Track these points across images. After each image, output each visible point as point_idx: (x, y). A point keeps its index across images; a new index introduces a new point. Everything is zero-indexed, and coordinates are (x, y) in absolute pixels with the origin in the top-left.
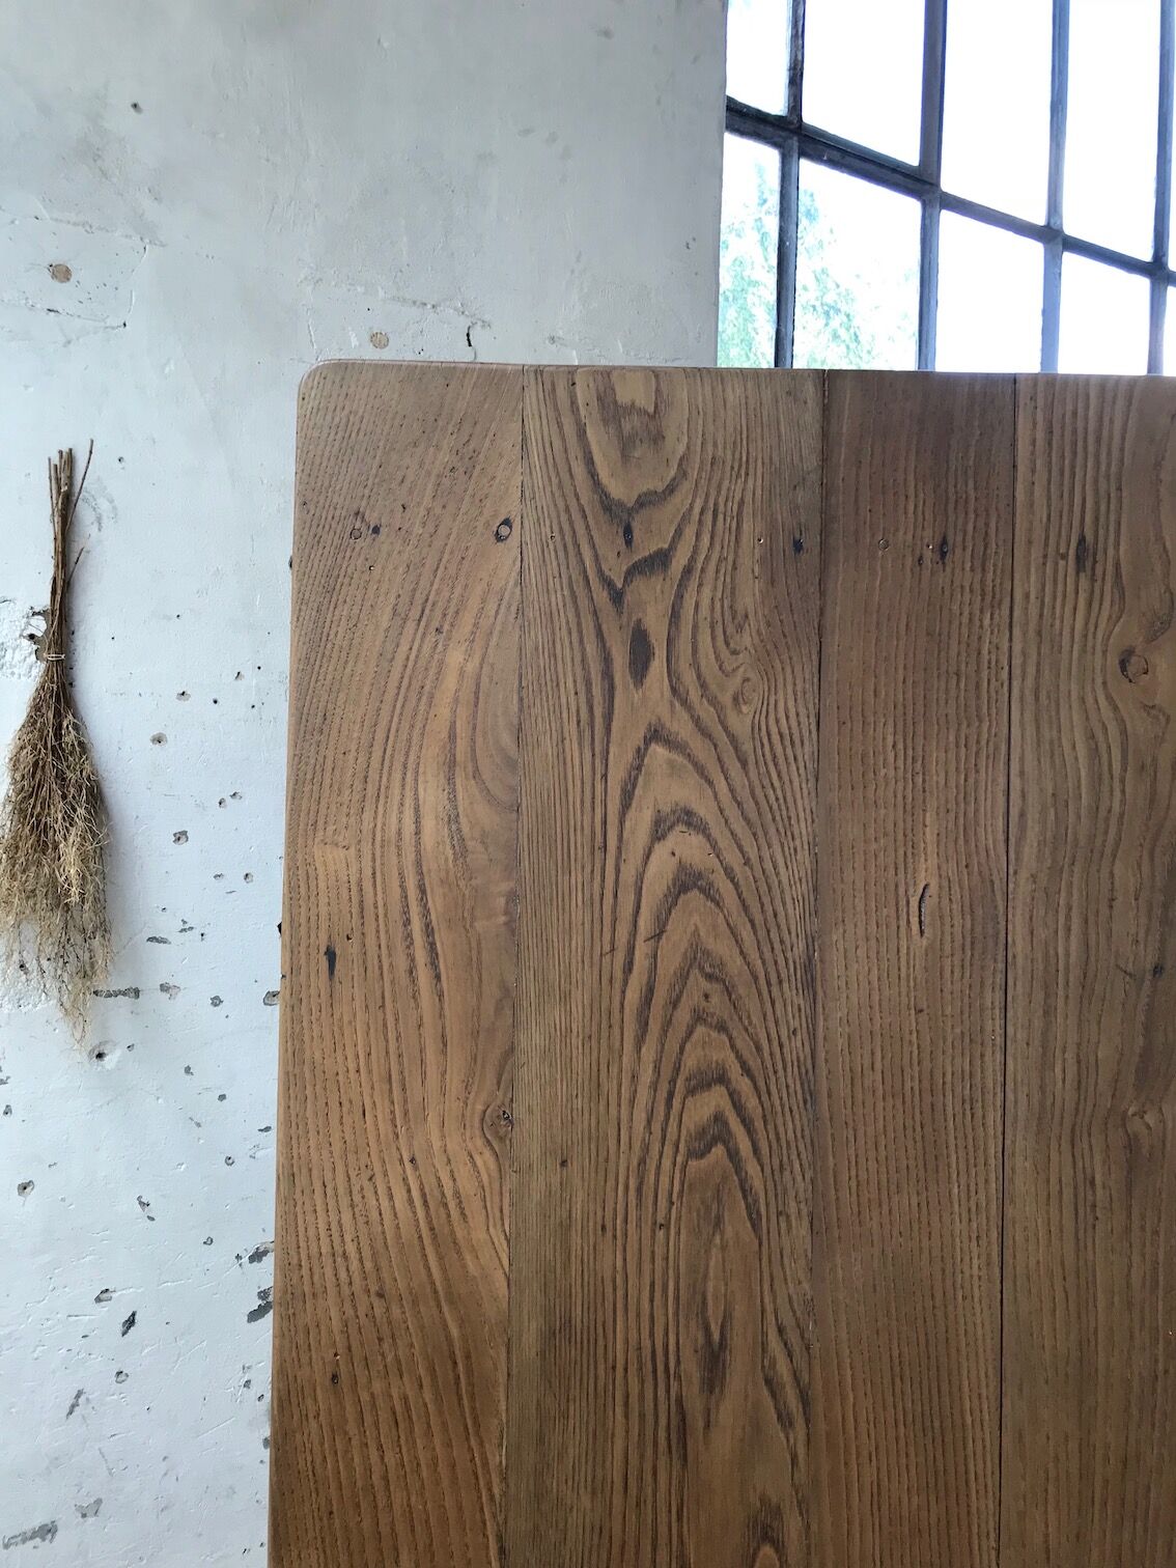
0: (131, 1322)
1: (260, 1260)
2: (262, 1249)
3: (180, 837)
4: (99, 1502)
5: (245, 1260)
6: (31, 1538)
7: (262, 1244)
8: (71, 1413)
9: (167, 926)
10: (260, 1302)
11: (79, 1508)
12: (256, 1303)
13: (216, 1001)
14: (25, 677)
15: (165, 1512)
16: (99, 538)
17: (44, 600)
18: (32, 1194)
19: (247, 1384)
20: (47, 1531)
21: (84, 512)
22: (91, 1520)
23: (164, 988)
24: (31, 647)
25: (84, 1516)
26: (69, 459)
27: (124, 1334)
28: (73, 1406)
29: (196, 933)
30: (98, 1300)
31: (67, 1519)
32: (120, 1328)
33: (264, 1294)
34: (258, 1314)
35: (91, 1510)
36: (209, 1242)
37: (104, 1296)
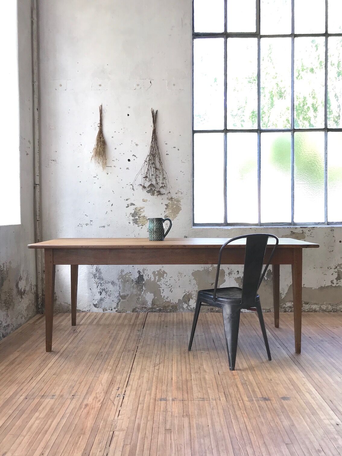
0: (112, 205)
3: (116, 149)
9: (114, 159)
11: (107, 225)
13: (120, 168)
14: (98, 130)
16: (104, 114)
17: (99, 122)
18: (101, 188)
19: (126, 215)
20: (104, 227)
21: (103, 112)
23: (114, 166)
24: (98, 127)
26: (102, 106)
28: (106, 213)
29: (118, 160)
33: (128, 205)
34: (127, 207)
35: (109, 225)
36: (121, 197)
37: (109, 201)
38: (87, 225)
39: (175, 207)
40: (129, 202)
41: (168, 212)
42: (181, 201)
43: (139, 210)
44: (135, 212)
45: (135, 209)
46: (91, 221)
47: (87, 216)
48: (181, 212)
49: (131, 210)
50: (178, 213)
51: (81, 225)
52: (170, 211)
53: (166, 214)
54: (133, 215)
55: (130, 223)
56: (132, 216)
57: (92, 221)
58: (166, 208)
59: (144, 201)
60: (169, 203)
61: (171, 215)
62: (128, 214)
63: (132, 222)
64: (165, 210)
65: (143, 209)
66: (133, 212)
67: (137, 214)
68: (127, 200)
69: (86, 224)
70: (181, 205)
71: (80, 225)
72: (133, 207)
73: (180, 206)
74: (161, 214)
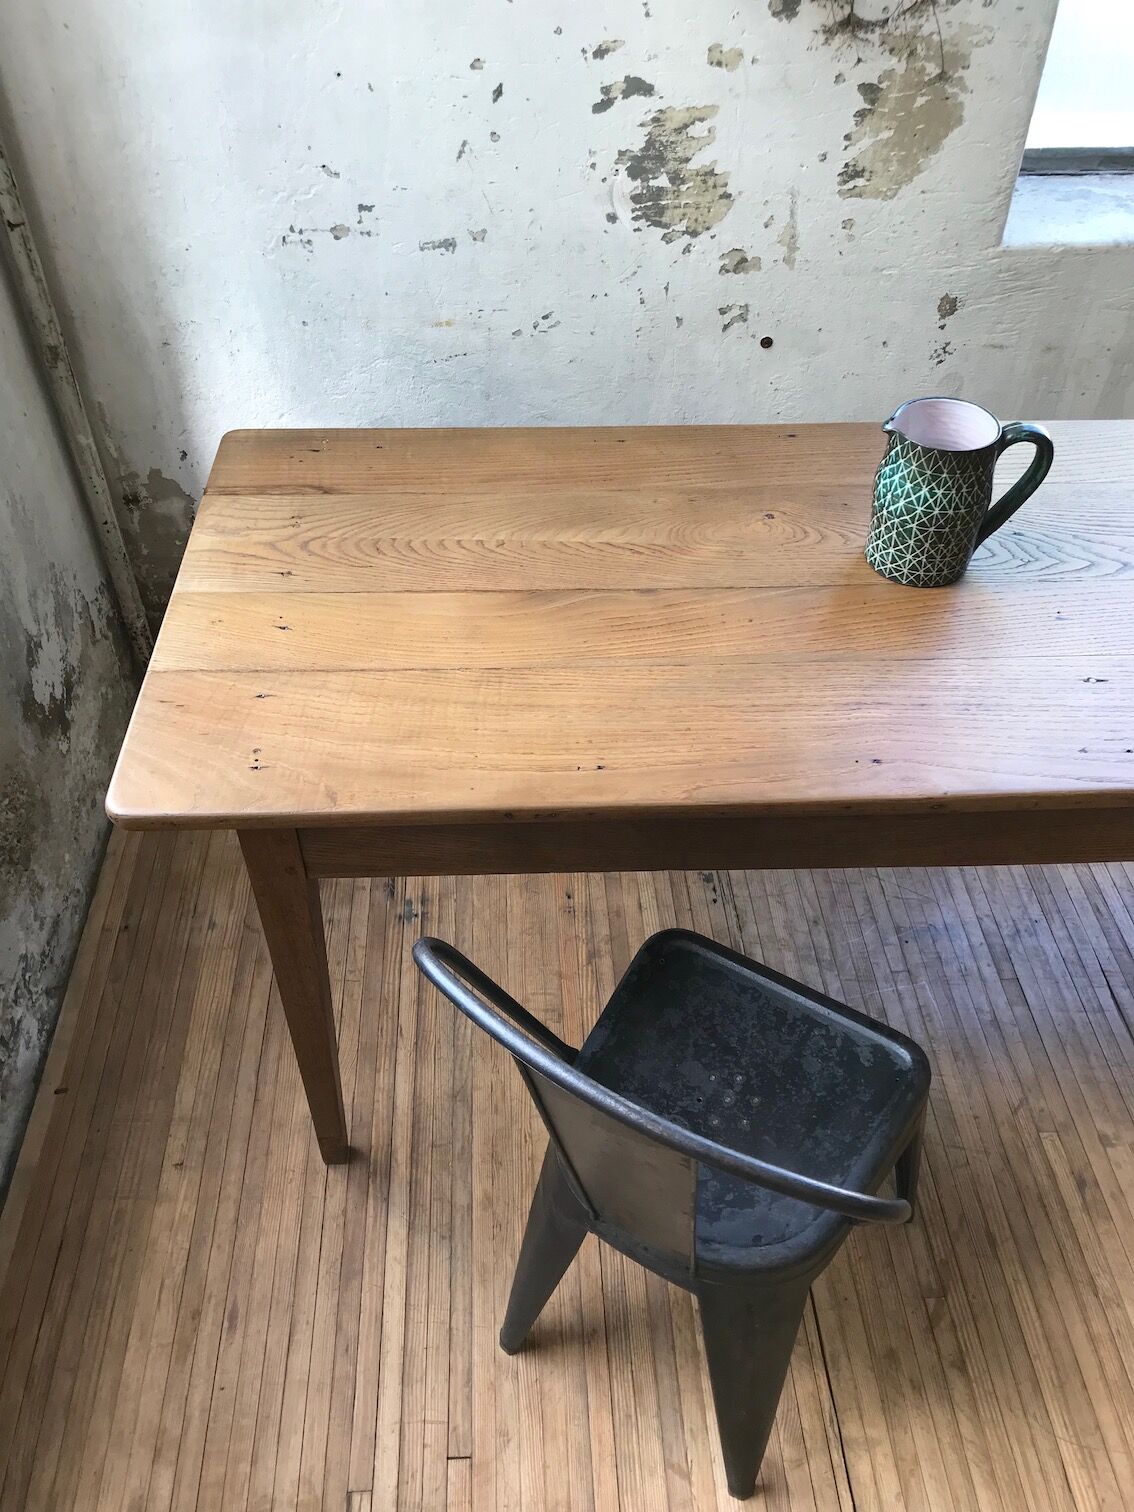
0: (498, 92)
1: (602, 57)
2: (604, 47)
4: (484, 231)
5: (590, 55)
6: (439, 247)
7: (605, 42)
8: (459, 157)
10: (602, 97)
11: (471, 233)
12: (599, 97)
15: (534, 252)
19: (593, 166)
20: (449, 244)
22: (479, 243)
25: (475, 239)
27: (495, 100)
28: (460, 153)
30: (473, 66)
31: (463, 240)
32: (491, 96)
33: (606, 90)
34: (601, 107)
35: (479, 236)
36: (559, 31)
37: (476, 64)
38: (337, 232)
39: (920, 101)
40: (613, 71)
41: (866, 142)
42: (977, 57)
43: (679, 131)
44: (650, 144)
45: (655, 120)
46: (362, 208)
47: (337, 174)
48: (954, 138)
49: (628, 126)
50: (932, 145)
51: (305, 237)
52: (886, 135)
53: (848, 156)
54: (638, 168)
55: (612, 218)
56: (634, 172)
57: (369, 209)
58: (861, 115)
59: (719, 64)
60: (889, 74)
61: (887, 161)
62: (606, 160)
63: (625, 212)
64: (850, 125)
65: (706, 124)
66: (636, 143)
67: (661, 159)
68: (600, 53)
69: (333, 230)
70: (964, 89)
71: (295, 237)
72: (640, 108)
73: (956, 95)
74: (824, 157)
